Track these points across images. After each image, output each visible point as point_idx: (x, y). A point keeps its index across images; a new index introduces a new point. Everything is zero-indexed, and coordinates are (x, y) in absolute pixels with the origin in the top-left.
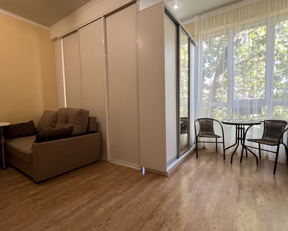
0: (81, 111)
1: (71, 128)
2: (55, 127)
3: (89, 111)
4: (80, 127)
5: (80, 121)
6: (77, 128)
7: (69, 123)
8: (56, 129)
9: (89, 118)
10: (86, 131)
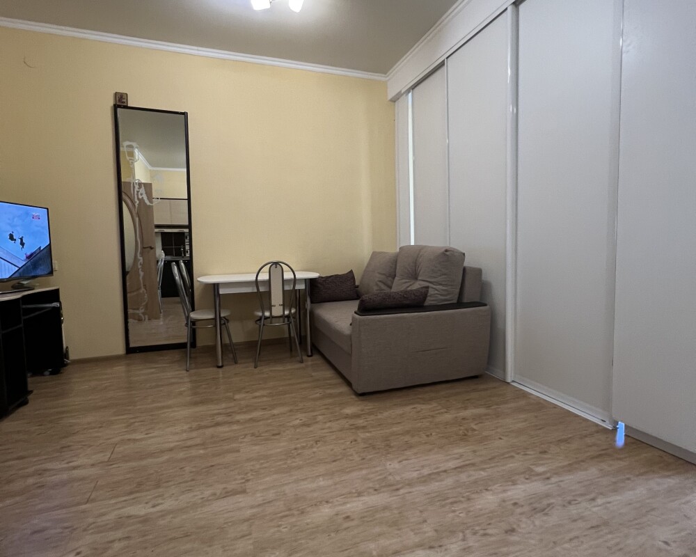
0: (448, 253)
1: (424, 290)
2: (391, 287)
3: (464, 254)
5: (443, 276)
6: (436, 292)
7: (419, 278)
8: (392, 290)
9: (464, 269)
10: (455, 301)
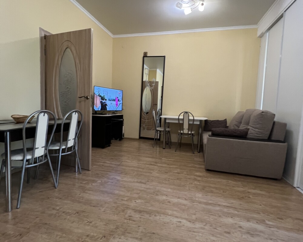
0: (263, 114)
1: (247, 130)
3: (274, 115)
4: (259, 132)
5: (260, 125)
6: (255, 132)
9: (274, 123)
10: (267, 138)
